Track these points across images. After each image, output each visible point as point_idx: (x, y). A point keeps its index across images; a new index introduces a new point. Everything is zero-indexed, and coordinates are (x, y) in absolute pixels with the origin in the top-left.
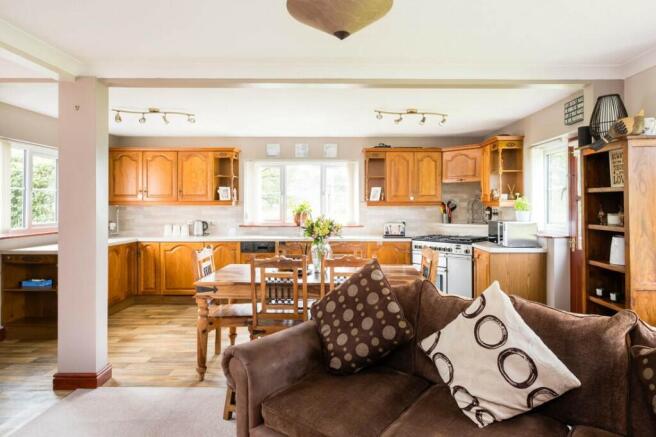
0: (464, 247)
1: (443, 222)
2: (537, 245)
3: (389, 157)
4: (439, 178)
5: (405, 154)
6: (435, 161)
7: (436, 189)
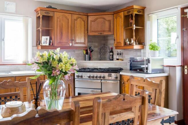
0: (113, 75)
1: (85, 60)
2: (162, 71)
3: (56, 15)
4: (86, 32)
5: (66, 15)
6: (84, 21)
7: (85, 39)
